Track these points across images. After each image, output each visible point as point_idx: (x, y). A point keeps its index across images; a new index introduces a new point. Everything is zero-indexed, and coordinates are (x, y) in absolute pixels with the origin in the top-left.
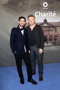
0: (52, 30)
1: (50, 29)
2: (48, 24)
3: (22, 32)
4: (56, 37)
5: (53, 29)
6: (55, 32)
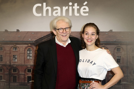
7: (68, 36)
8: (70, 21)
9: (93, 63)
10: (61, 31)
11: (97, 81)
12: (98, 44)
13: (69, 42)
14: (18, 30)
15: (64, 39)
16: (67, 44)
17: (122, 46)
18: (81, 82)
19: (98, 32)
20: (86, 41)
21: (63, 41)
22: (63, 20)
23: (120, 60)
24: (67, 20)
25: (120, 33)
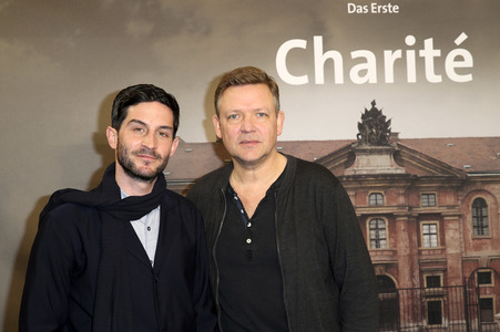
0: (438, 216)
1: (425, 204)
2: (397, 156)
3: (147, 230)
4: (485, 278)
5: (450, 200)
6: (471, 233)
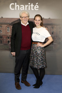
7: (27, 21)
8: (28, 13)
9: (39, 34)
10: (24, 18)
11: (41, 43)
12: (42, 25)
13: (28, 23)
14: (2, 17)
15: (25, 22)
16: (27, 25)
17: (55, 26)
18: (33, 43)
19: (42, 19)
20: (36, 24)
21: (25, 23)
22: (25, 13)
23: (53, 33)
24: (27, 13)
25: (54, 19)
